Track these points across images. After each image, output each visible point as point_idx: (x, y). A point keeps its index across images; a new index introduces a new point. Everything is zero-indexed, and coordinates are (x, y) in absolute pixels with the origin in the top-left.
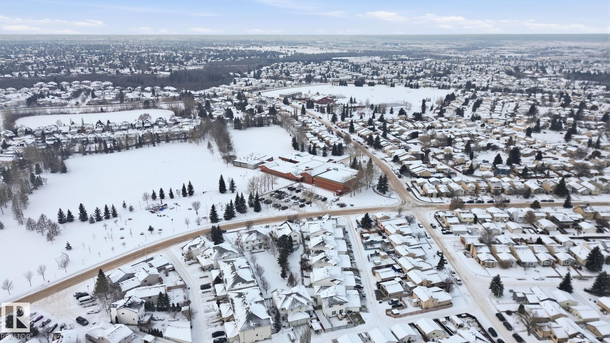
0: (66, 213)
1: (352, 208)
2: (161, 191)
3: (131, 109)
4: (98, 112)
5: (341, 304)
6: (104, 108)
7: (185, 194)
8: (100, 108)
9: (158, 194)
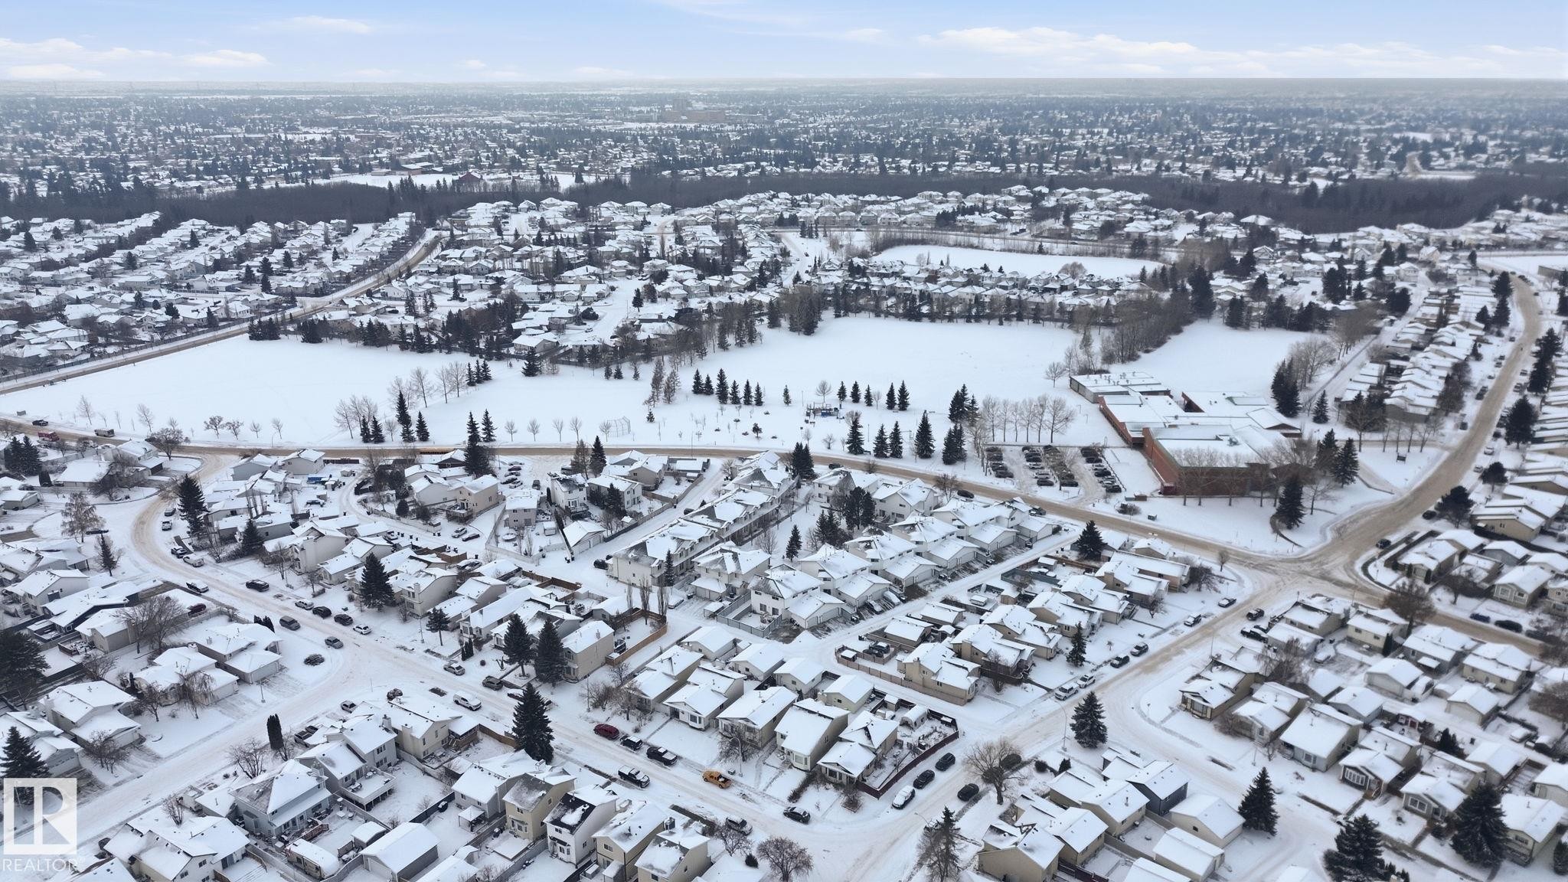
0: (704, 380)
1: (1150, 524)
2: (856, 387)
3: (1102, 255)
4: (1032, 252)
5: (776, 597)
6: (1046, 245)
7: (891, 404)
8: (1037, 245)
9: (849, 391)
